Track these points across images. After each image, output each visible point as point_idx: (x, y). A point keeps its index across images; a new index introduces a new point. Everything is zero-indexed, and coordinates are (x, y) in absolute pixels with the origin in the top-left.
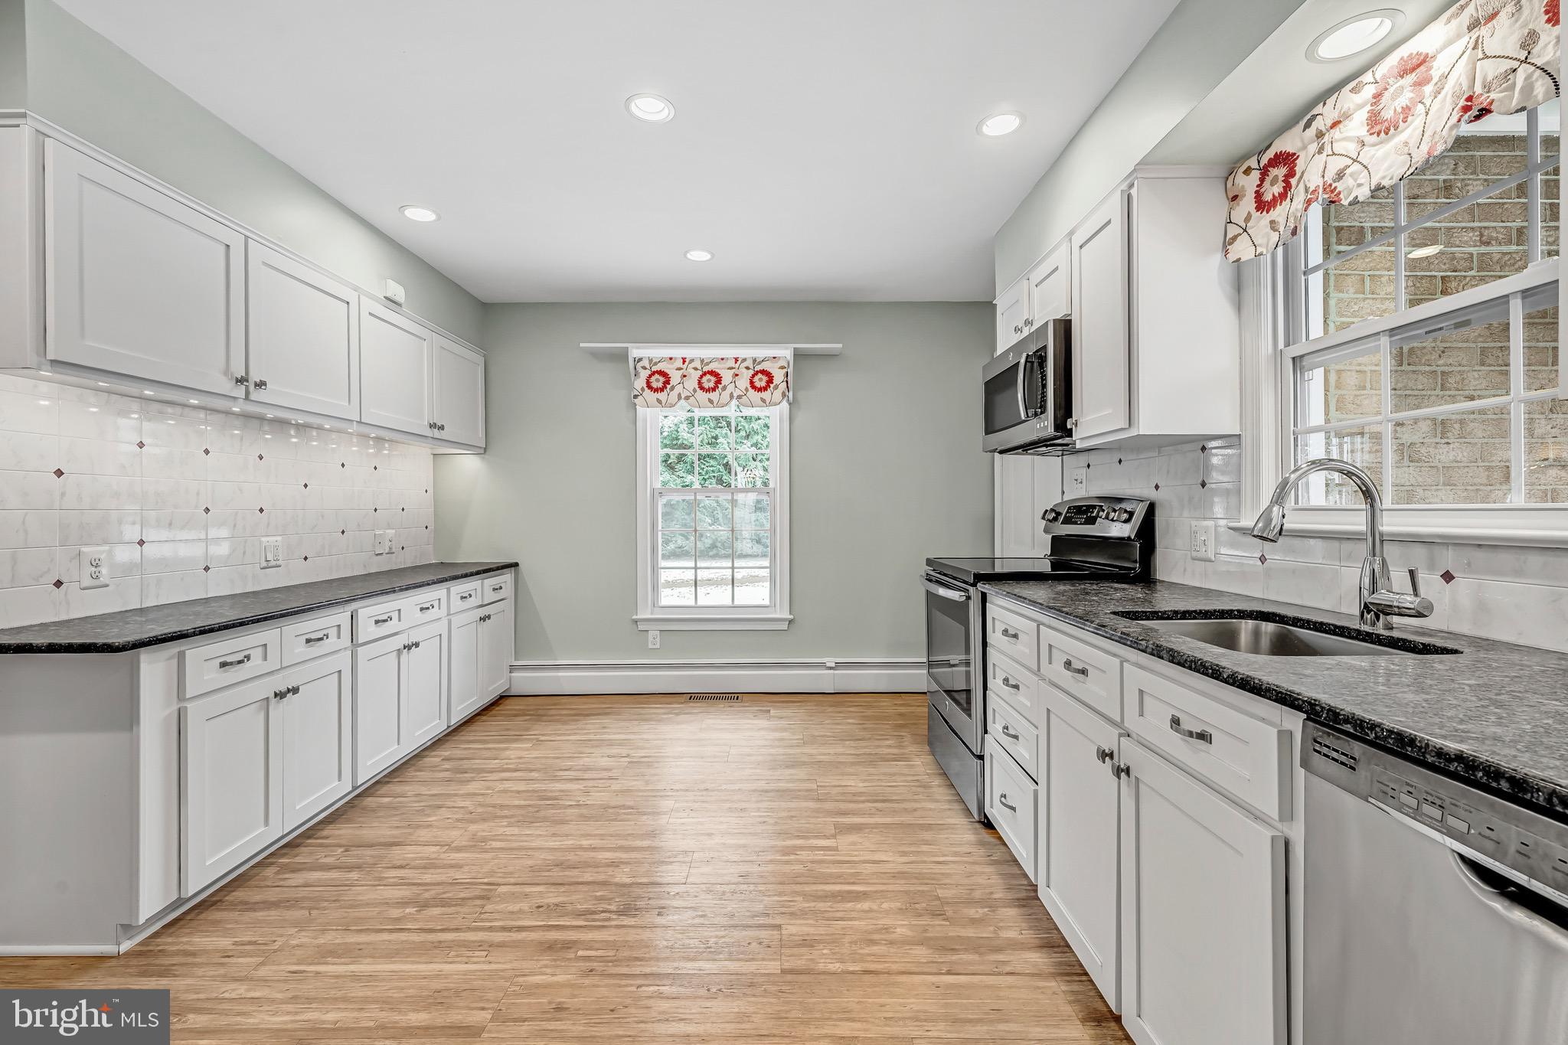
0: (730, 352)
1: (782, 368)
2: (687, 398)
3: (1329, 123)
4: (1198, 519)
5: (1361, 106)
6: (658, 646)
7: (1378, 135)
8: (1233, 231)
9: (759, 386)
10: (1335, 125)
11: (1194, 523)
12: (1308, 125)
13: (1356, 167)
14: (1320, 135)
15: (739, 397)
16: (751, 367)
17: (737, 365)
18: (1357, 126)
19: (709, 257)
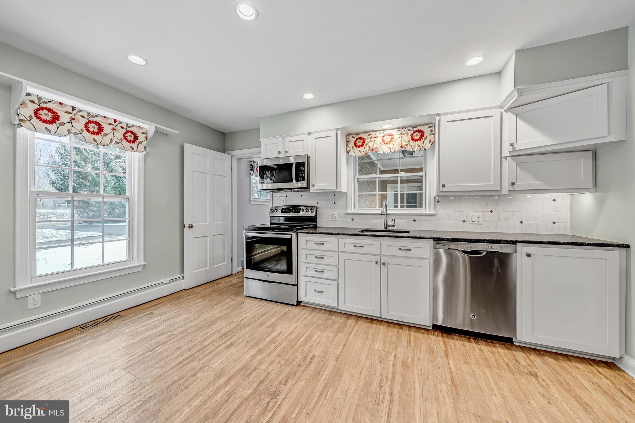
0: (112, 115)
1: (144, 133)
2: (76, 134)
3: (374, 137)
4: (333, 211)
5: (380, 137)
6: (39, 305)
7: (385, 144)
8: (348, 149)
9: (129, 140)
10: (375, 138)
11: (331, 212)
12: (369, 135)
13: (380, 147)
14: (371, 138)
15: (117, 143)
16: (125, 127)
17: (116, 124)
18: (379, 140)
19: (144, 63)
